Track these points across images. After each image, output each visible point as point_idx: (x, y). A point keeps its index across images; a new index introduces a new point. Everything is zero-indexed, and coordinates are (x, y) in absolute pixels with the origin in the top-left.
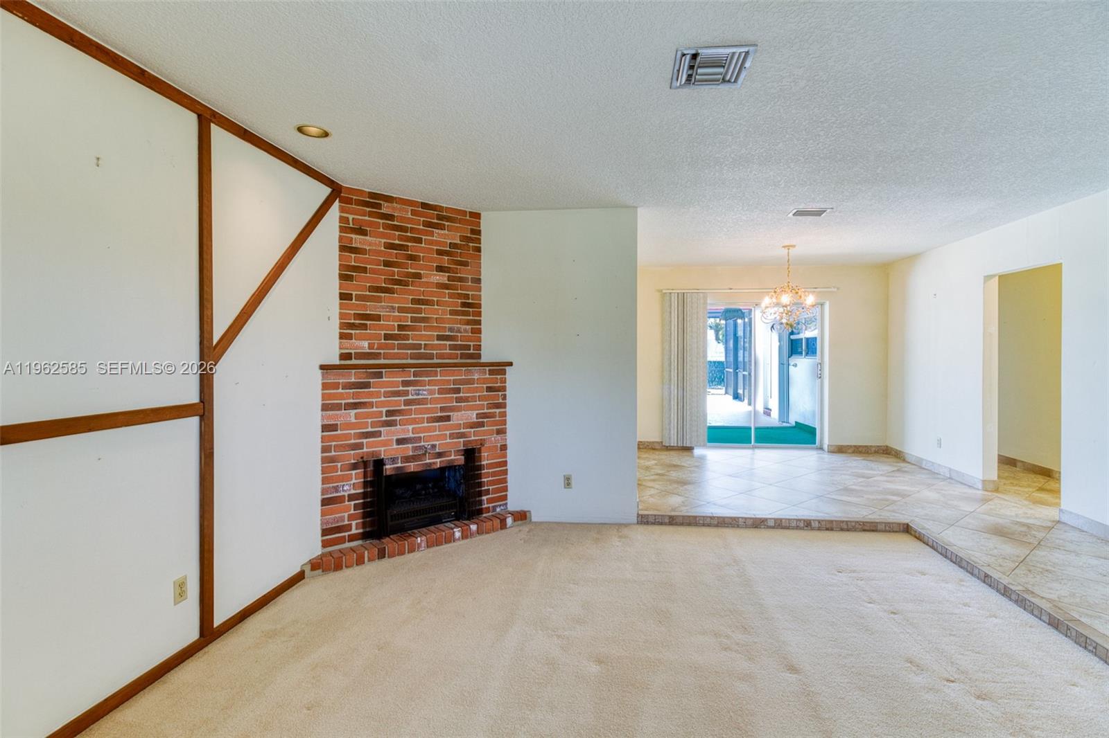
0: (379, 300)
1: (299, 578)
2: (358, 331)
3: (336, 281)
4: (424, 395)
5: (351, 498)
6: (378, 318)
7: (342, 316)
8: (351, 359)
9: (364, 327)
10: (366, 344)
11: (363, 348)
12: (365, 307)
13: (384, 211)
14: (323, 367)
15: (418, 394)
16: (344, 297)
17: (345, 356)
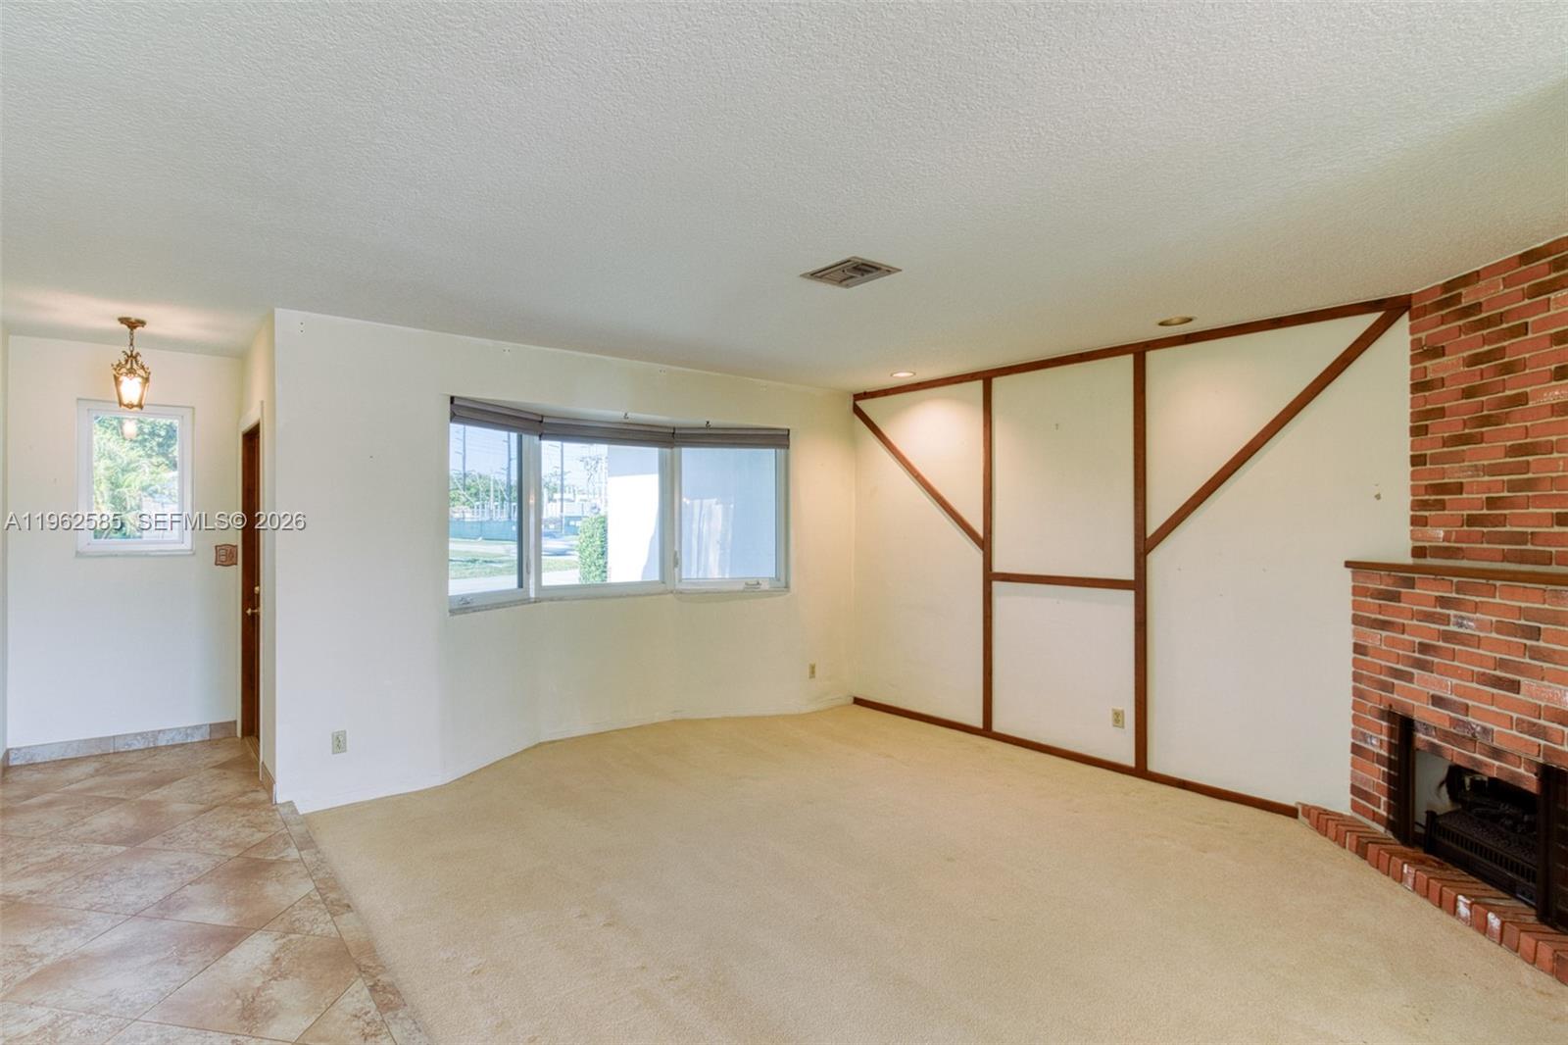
0: (1458, 458)
1: (1290, 812)
2: (1433, 513)
3: (1407, 439)
4: (1470, 629)
5: (1379, 759)
6: (1459, 488)
7: (1414, 490)
8: (1425, 556)
9: (1441, 505)
10: (1441, 533)
11: (1437, 539)
12: (1443, 473)
13: (1465, 302)
14: (1348, 564)
15: (1461, 625)
16: (1417, 460)
17: (1418, 552)
